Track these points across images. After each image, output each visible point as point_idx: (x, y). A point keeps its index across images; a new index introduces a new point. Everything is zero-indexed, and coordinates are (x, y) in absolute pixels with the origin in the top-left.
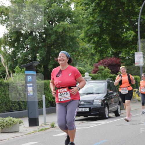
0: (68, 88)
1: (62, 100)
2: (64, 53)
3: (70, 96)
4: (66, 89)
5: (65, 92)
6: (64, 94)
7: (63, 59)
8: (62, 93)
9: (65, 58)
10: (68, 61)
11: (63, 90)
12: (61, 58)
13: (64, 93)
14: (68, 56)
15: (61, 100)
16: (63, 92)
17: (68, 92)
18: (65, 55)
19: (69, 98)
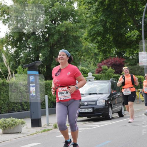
1: (62, 99)
2: (64, 51)
3: (70, 95)
4: (66, 88)
6: (64, 93)
7: (62, 58)
8: (62, 92)
9: (65, 57)
10: (68, 60)
11: (63, 89)
12: (61, 57)
13: (64, 92)
14: (68, 55)
16: (64, 91)
18: (65, 54)
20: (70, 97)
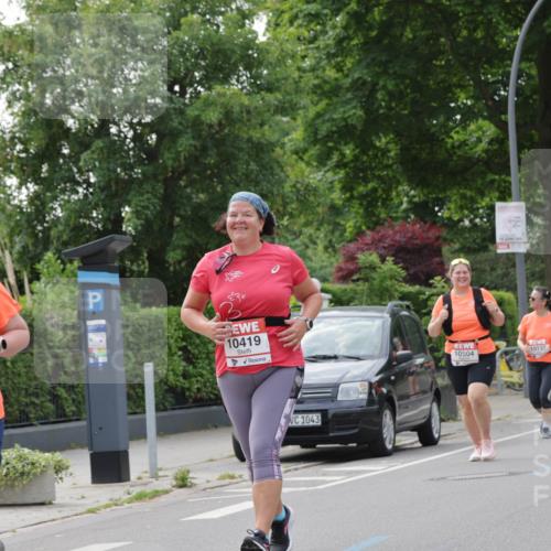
0: (262, 320)
1: (240, 363)
2: (247, 199)
3: (268, 350)
4: (254, 325)
5: (252, 336)
6: (247, 342)
7: (244, 223)
8: (239, 339)
9: (254, 219)
10: (261, 228)
11: (245, 327)
12: (238, 219)
13: (246, 337)
14: (262, 211)
15: (235, 362)
16: (246, 334)
17: (264, 337)
18: (251, 209)
19: (264, 359)
20: (268, 359)
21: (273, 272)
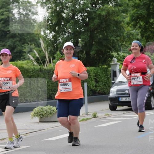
0: (141, 73)
1: (135, 84)
3: (142, 80)
4: (139, 74)
5: (138, 77)
6: (137, 78)
8: (135, 77)
10: (140, 49)
11: (136, 75)
14: (140, 45)
15: (134, 83)
16: (137, 76)
17: (141, 77)
20: (142, 83)
21: (143, 61)
